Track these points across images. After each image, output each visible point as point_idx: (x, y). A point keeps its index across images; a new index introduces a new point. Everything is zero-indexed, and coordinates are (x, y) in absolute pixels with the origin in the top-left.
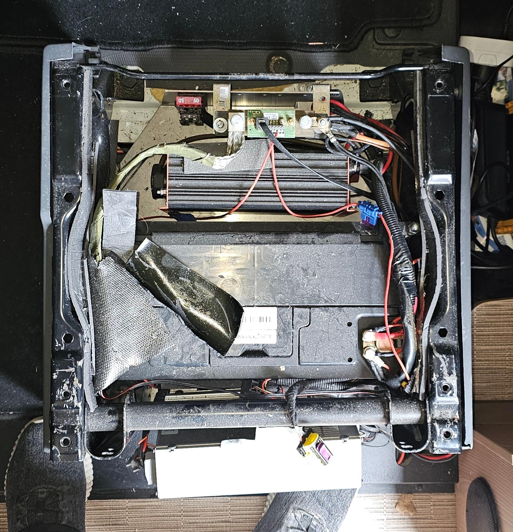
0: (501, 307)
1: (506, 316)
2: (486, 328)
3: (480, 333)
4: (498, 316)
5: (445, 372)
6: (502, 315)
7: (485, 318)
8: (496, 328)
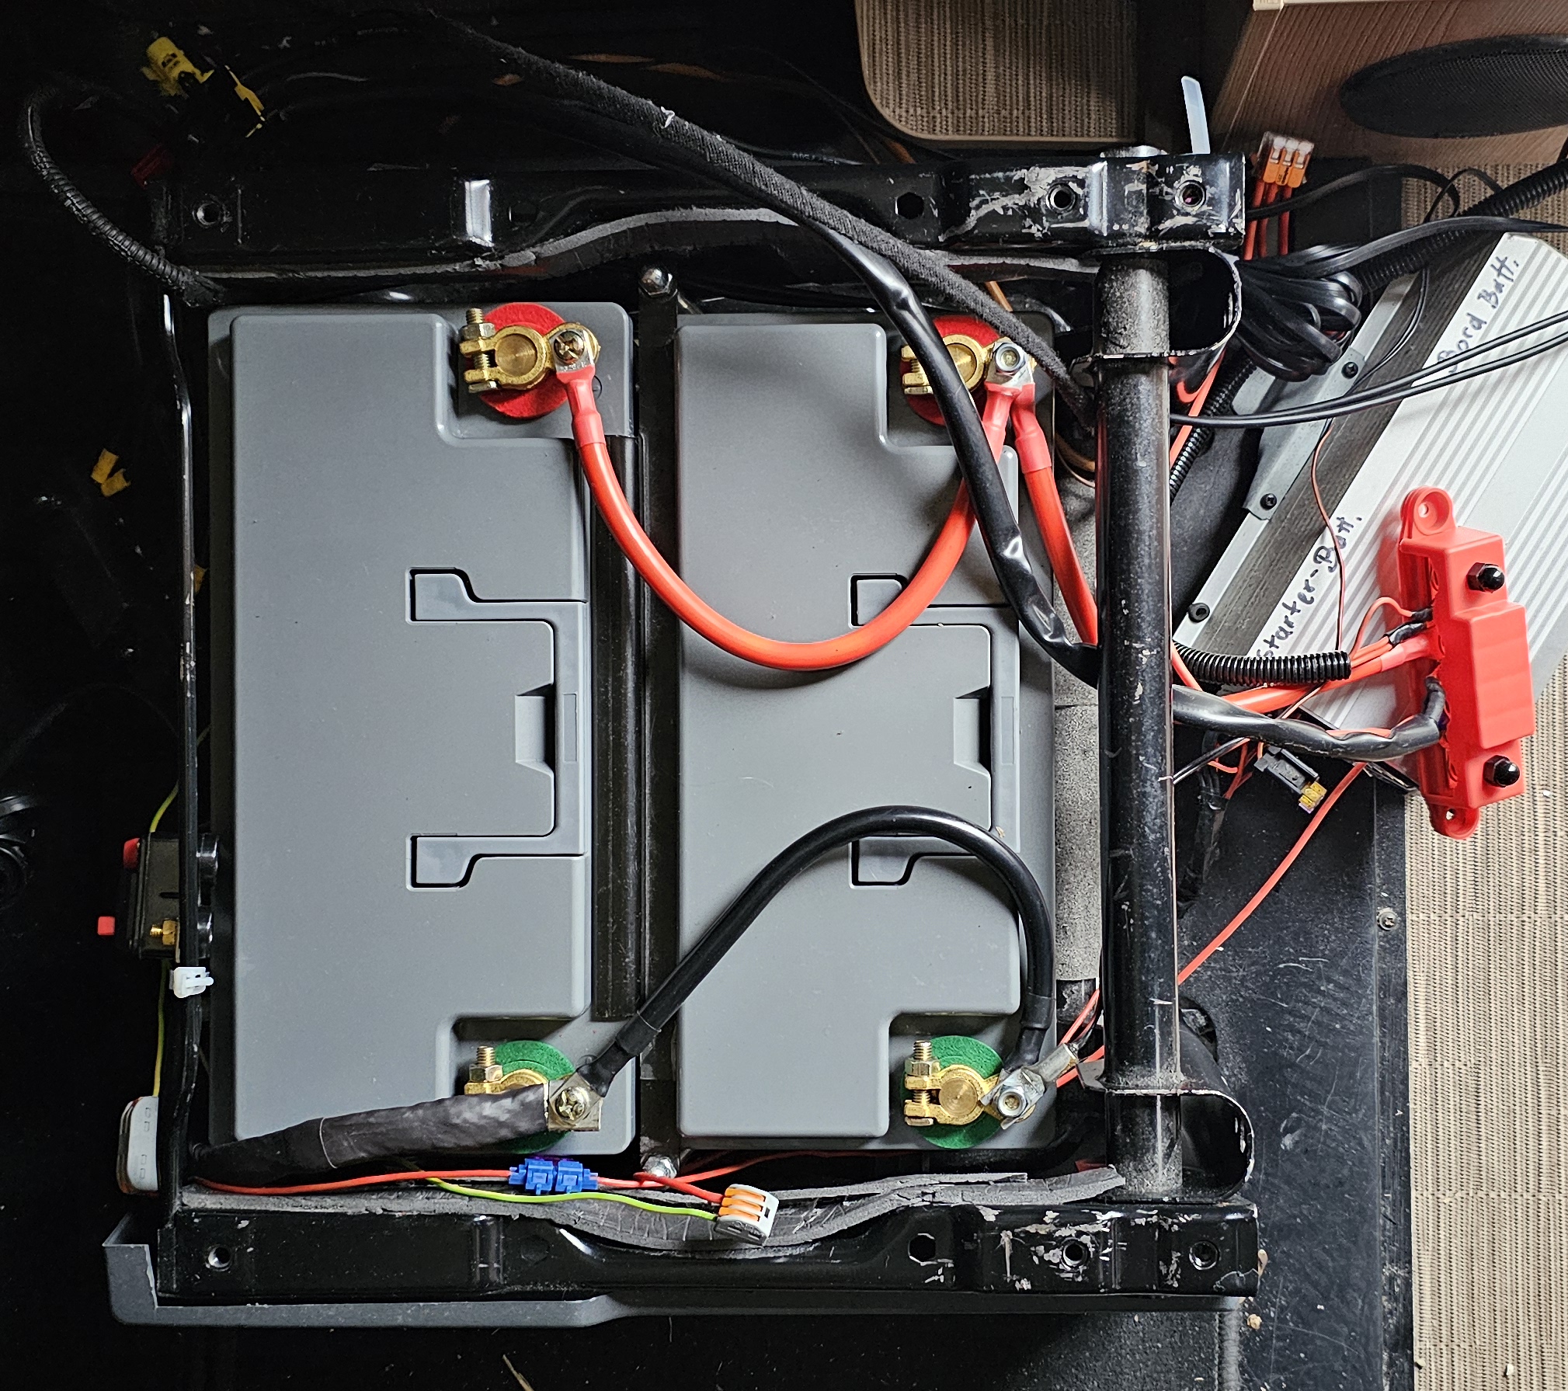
0: (878, 38)
1: (902, 25)
2: (936, 81)
3: (950, 99)
4: (903, 46)
5: (1017, 200)
6: (898, 35)
7: (908, 85)
8: (936, 51)
